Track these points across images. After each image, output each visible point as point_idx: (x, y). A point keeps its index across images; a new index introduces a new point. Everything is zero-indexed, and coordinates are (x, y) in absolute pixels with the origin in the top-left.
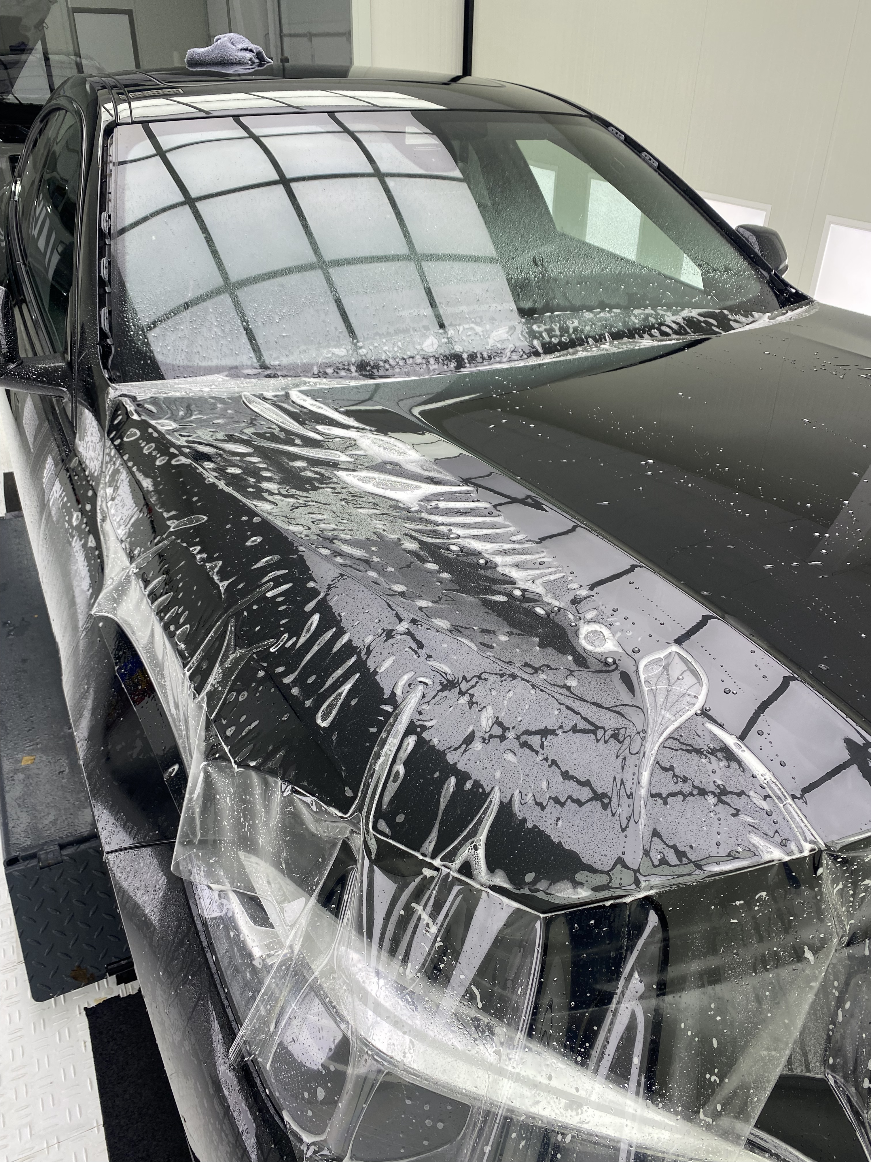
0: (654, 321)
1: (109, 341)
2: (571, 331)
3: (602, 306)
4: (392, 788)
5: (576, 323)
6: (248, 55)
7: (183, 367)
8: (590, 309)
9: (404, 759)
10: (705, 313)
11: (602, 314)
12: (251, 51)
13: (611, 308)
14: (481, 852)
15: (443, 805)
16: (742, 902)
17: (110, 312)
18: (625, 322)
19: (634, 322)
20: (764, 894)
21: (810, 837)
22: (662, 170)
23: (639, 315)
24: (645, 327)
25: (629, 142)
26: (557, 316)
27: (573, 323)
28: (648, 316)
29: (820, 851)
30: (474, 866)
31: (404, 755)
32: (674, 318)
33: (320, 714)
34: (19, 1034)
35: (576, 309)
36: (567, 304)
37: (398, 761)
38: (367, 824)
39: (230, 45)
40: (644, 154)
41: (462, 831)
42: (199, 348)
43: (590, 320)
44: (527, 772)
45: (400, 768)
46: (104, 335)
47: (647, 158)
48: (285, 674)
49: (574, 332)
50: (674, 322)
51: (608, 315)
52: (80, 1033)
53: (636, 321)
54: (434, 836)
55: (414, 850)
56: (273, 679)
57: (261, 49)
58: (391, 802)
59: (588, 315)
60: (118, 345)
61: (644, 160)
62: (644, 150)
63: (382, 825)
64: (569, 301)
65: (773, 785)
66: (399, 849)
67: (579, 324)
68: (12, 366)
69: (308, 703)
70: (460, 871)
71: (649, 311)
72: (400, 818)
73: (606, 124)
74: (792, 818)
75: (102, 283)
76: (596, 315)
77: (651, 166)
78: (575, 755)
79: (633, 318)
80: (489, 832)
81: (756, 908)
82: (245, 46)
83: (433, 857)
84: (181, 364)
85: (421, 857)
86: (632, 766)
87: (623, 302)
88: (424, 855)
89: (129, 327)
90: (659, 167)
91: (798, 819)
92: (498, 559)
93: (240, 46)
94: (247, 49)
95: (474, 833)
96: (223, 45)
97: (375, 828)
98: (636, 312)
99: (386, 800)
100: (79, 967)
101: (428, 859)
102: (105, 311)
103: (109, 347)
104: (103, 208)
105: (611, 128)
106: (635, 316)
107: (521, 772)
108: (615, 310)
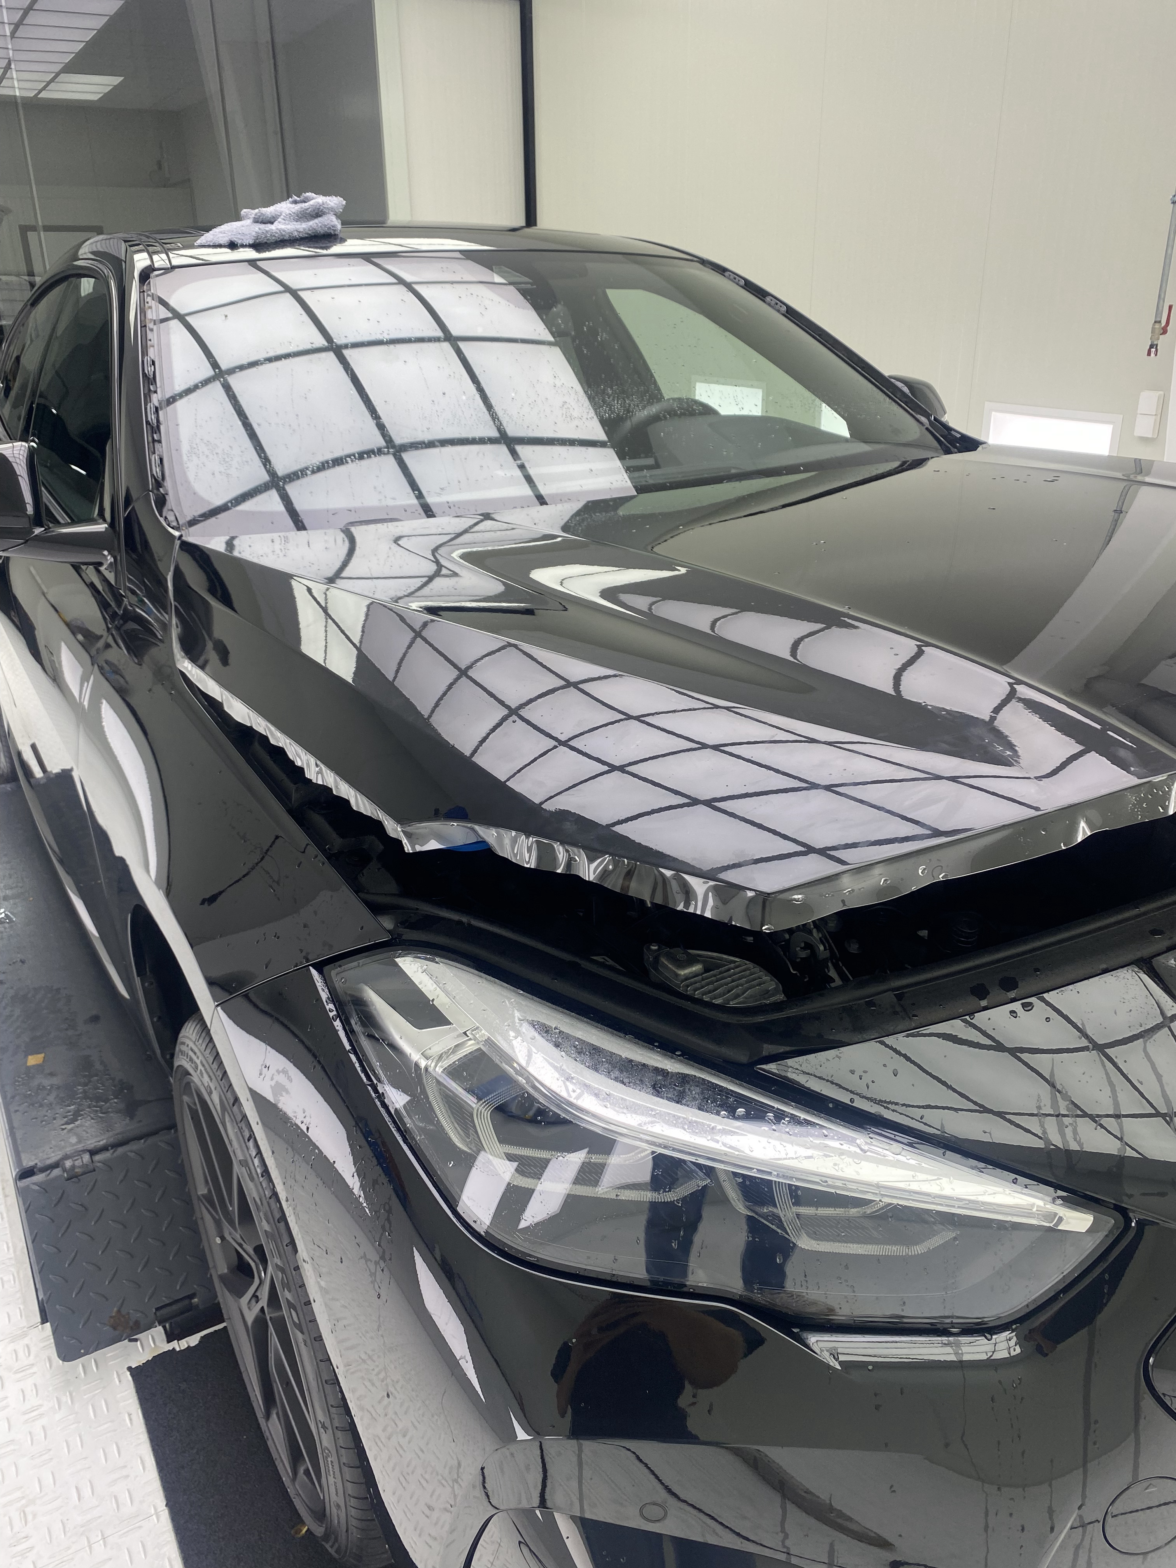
1: (162, 490)
17: (161, 460)
22: (792, 314)
25: (750, 287)
34: (37, 1413)
40: (768, 299)
46: (156, 483)
47: (773, 303)
52: (122, 1404)
61: (769, 305)
62: (768, 294)
68: (37, 531)
73: (721, 270)
75: (150, 429)
77: (778, 311)
90: (788, 311)
100: (118, 1311)
102: (155, 458)
103: (162, 497)
105: (727, 274)
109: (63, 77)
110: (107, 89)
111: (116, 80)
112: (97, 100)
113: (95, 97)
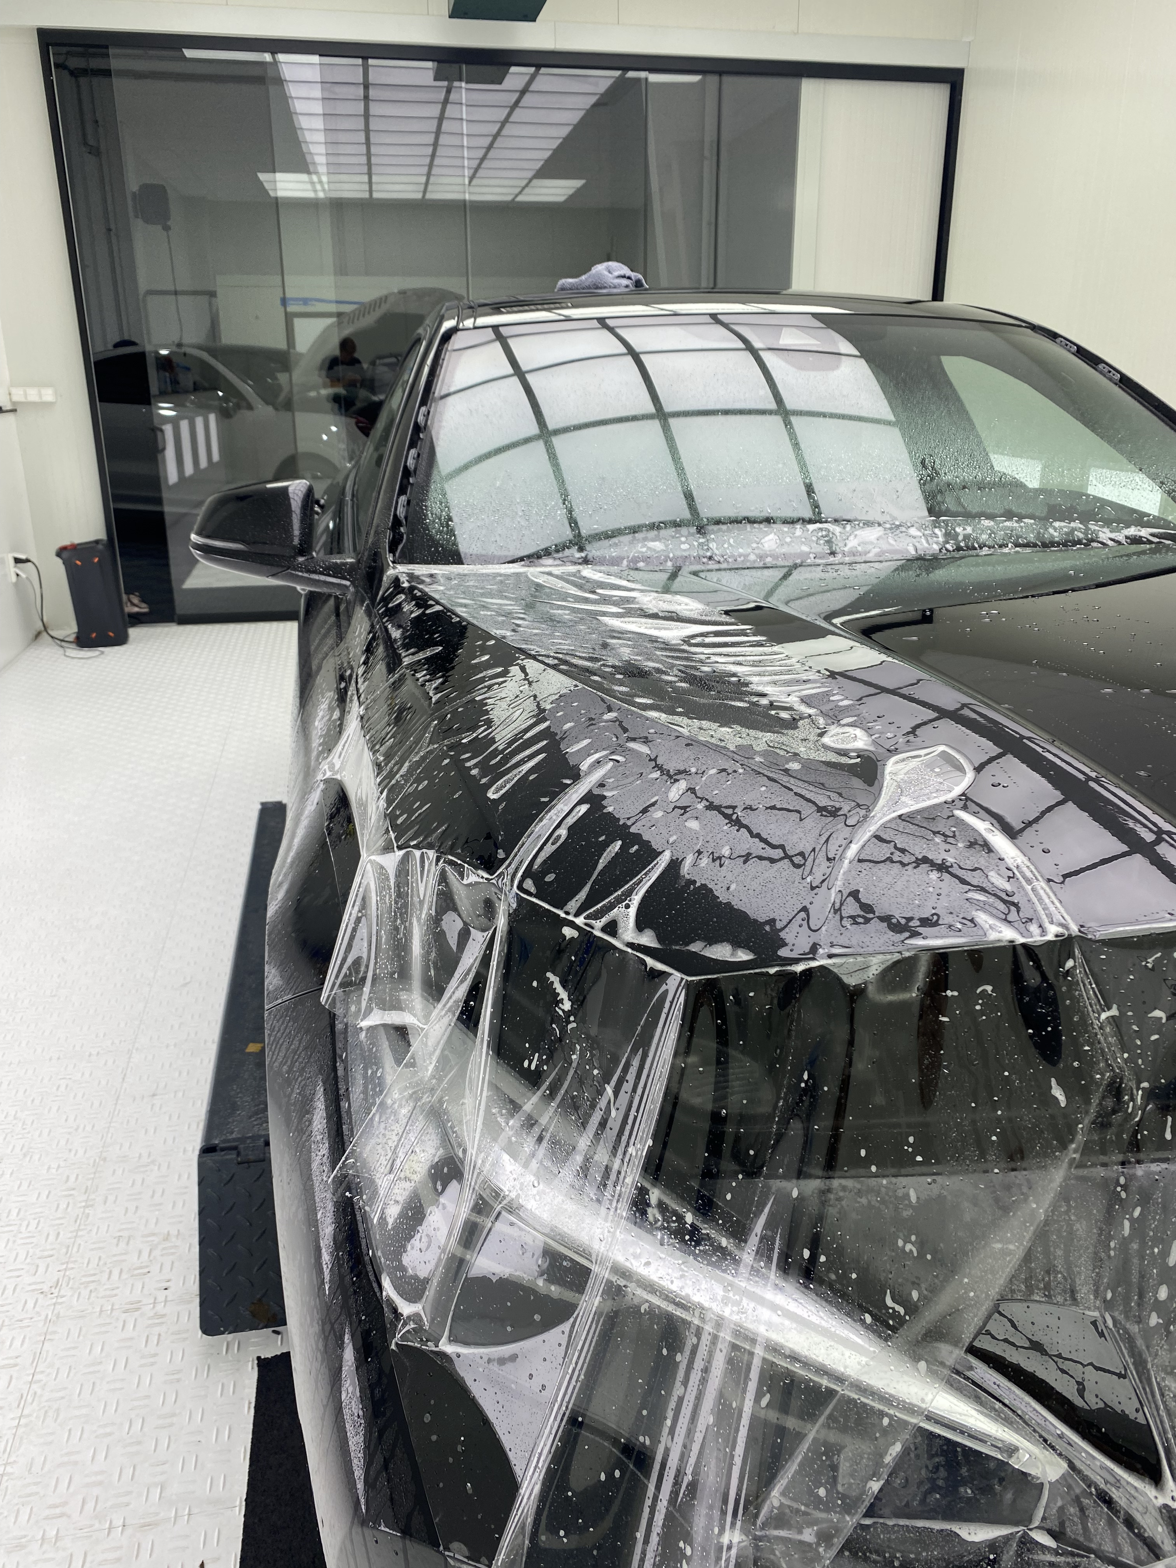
0: (1081, 536)
1: (402, 529)
2: (960, 538)
3: (1009, 515)
4: (549, 849)
5: (969, 530)
6: (625, 282)
7: (477, 555)
8: (991, 517)
9: (570, 824)
10: (1161, 534)
11: (1008, 524)
12: (629, 278)
13: (1021, 518)
14: (632, 911)
15: (600, 866)
16: (956, 993)
17: (409, 502)
18: (1039, 533)
19: (1052, 536)
20: (989, 988)
21: (1057, 917)
22: (1126, 383)
23: (1061, 528)
24: (1067, 541)
25: (1082, 353)
26: (944, 521)
27: (964, 529)
28: (1073, 530)
29: (1070, 938)
30: (621, 925)
31: (570, 821)
32: (1113, 536)
33: (493, 788)
34: (176, 1376)
35: (969, 516)
36: (960, 509)
37: (563, 826)
38: (512, 881)
39: (606, 273)
40: (1101, 366)
41: (616, 891)
42: (498, 538)
43: (988, 528)
44: (708, 839)
45: (563, 832)
46: (397, 522)
47: (1106, 370)
48: (469, 759)
49: (964, 540)
50: (1111, 539)
51: (1015, 525)
52: (247, 1390)
53: (1056, 534)
54: (582, 895)
55: (557, 908)
56: (458, 763)
57: (640, 277)
58: (545, 862)
59: (986, 523)
60: (411, 531)
61: (1101, 373)
62: (1102, 361)
63: (529, 884)
64: (964, 507)
65: (1025, 869)
66: (541, 907)
67: (973, 530)
68: (301, 559)
69: (484, 781)
70: (604, 929)
71: (1076, 524)
72: (550, 878)
73: (1053, 336)
74: (1040, 900)
75: (407, 473)
76: (998, 524)
77: (1111, 380)
78: (772, 826)
79: (1051, 530)
80: (647, 892)
81: (978, 1007)
82: (622, 273)
83: (577, 915)
84: (475, 552)
85: (563, 915)
86: (841, 838)
87: (1042, 512)
88: (567, 913)
89: (426, 516)
90: (1121, 380)
91: (1047, 901)
92: (755, 679)
93: (616, 274)
94: (624, 277)
95: (629, 893)
96: (599, 275)
97: (520, 887)
98: (1057, 524)
99: (539, 860)
100: (260, 1300)
101: (570, 918)
102: (403, 499)
103: (401, 536)
104: (424, 402)
105: (1059, 340)
106: (1055, 529)
107: (701, 838)
108: (1026, 520)
109: (535, 182)
110: (571, 192)
111: (578, 183)
112: (565, 201)
113: (561, 199)
